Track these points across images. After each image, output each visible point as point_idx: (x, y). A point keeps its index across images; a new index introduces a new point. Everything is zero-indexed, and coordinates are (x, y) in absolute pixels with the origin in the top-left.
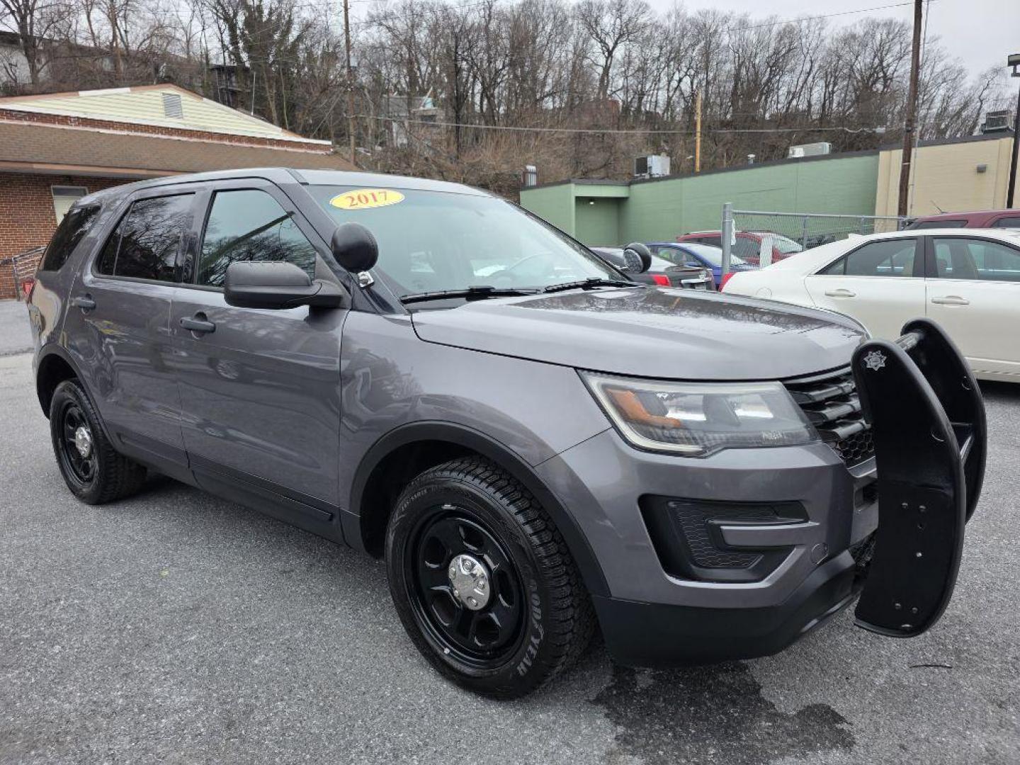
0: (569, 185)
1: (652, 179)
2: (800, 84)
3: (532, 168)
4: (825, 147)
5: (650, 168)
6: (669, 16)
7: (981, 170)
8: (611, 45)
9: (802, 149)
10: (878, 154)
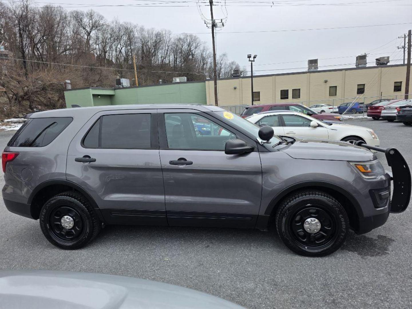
0: (89, 89)
1: (124, 88)
2: (165, 54)
3: (68, 81)
4: (185, 79)
5: (122, 83)
6: (113, 22)
7: (235, 88)
8: (89, 30)
9: (179, 79)
10: (205, 82)
